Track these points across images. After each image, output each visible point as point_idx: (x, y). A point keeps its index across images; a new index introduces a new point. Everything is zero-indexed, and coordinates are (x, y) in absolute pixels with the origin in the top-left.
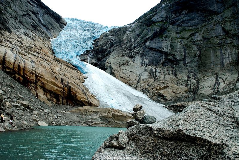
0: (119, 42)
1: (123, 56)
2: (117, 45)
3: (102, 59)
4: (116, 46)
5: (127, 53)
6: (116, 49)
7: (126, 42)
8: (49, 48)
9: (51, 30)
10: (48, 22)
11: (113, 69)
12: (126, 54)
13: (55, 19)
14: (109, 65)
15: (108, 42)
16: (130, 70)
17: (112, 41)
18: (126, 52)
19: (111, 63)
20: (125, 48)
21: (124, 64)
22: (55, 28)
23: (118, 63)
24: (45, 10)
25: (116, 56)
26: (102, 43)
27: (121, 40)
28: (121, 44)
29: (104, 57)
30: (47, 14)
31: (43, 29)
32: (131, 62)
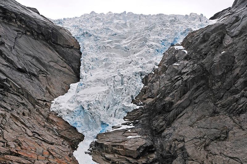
0: (203, 78)
1: (215, 113)
2: (200, 86)
3: (163, 131)
4: (197, 89)
5: (225, 104)
6: (197, 97)
7: (220, 73)
8: (36, 136)
9: (40, 77)
10: (30, 55)
11: (188, 156)
12: (223, 106)
13: (46, 40)
14: (179, 146)
15: (177, 80)
16: (230, 155)
17: (185, 77)
18: (224, 101)
19: (183, 141)
20: (219, 89)
21: (218, 139)
22: (50, 66)
23: (200, 138)
24: (19, 23)
25: (198, 116)
26: (162, 84)
27: (208, 69)
28: (207, 81)
29: (169, 124)
30: (25, 34)
31: (20, 83)
32: (236, 129)
